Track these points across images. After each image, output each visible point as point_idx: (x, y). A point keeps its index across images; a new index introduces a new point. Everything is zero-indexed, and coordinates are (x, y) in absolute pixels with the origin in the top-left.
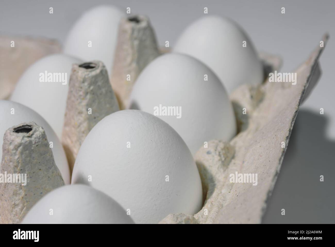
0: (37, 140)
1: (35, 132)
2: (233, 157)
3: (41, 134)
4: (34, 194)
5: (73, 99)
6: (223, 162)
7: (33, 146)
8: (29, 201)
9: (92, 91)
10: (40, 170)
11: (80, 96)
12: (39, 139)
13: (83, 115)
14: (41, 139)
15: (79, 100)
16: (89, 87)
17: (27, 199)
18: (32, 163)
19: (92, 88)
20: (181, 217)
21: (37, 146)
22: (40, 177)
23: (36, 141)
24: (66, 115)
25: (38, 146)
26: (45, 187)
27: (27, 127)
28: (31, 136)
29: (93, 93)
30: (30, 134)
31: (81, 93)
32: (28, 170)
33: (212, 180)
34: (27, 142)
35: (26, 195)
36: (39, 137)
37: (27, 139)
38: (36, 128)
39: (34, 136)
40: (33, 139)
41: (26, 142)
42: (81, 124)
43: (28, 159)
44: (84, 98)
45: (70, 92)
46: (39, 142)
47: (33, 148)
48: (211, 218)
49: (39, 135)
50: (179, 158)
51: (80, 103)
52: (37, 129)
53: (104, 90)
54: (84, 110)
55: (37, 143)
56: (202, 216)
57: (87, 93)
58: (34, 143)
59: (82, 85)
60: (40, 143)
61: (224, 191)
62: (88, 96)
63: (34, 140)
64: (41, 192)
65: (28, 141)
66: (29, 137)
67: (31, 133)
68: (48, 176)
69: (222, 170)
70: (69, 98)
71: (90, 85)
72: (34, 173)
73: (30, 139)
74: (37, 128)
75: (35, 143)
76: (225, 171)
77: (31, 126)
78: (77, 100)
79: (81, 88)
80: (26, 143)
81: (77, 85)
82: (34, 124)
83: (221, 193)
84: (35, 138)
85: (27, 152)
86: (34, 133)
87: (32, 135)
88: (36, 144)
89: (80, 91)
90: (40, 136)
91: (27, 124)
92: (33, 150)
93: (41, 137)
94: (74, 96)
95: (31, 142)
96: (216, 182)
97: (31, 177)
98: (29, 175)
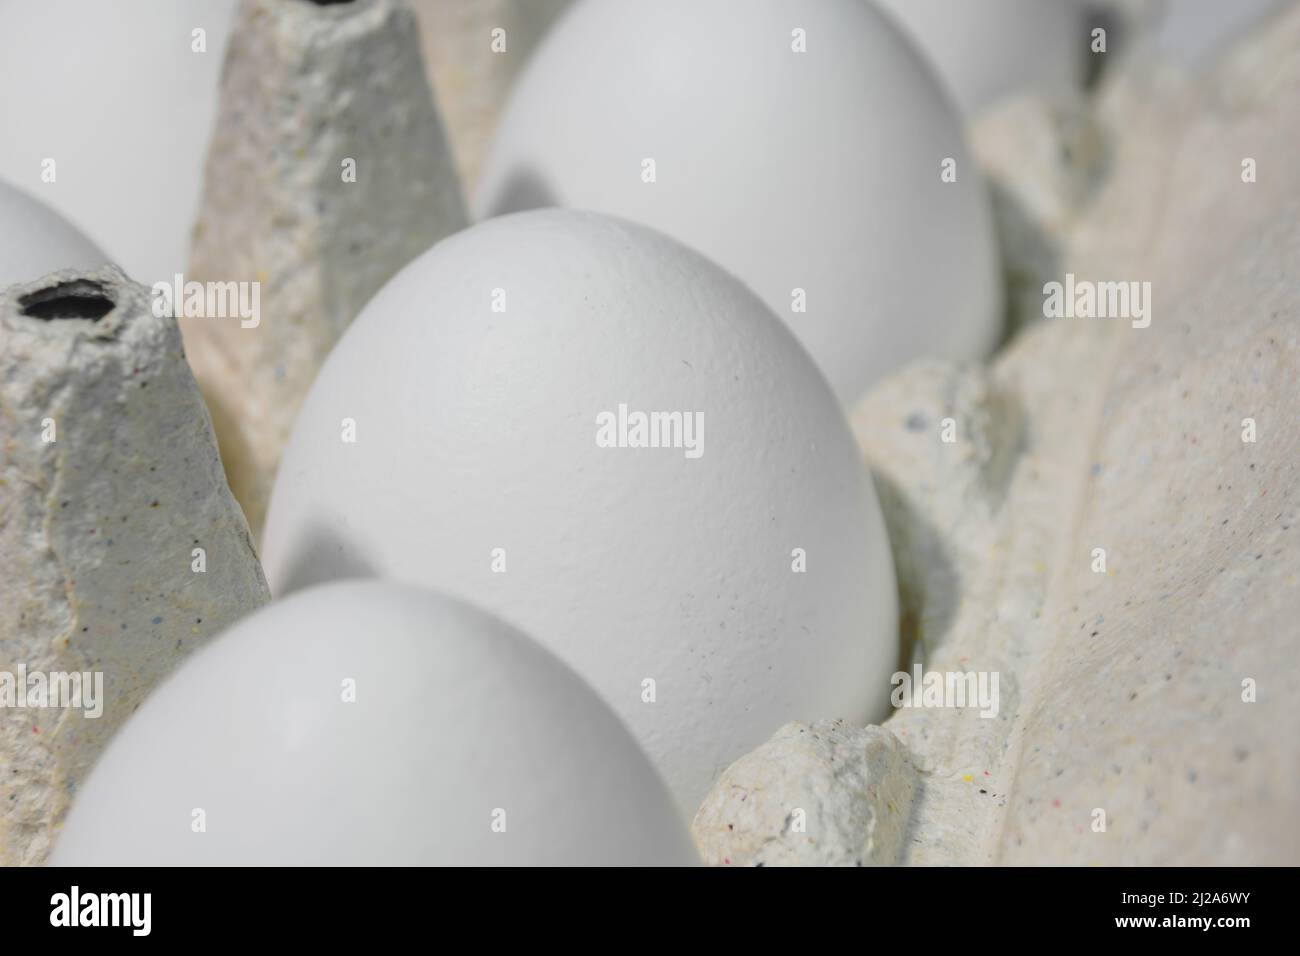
0: (145, 356)
1: (131, 313)
2: (1022, 446)
3: (160, 325)
4: (124, 627)
5: (245, 151)
6: (985, 468)
7: (127, 384)
8: (99, 661)
9: (346, 113)
10: (155, 504)
11: (288, 138)
12: (155, 349)
13: (301, 235)
14: (163, 350)
15: (281, 161)
16: (334, 95)
17: (90, 652)
18: (116, 471)
19: (345, 99)
20: (848, 737)
21: (144, 385)
22: (154, 538)
23: (138, 361)
24: (198, 233)
25: (148, 388)
26: (173, 591)
27: (82, 291)
28: (113, 336)
29: (350, 124)
30: (107, 326)
31: (291, 125)
32: (98, 507)
33: (939, 556)
34: (94, 364)
35: (85, 630)
36: (152, 343)
37: (95, 352)
38: (134, 294)
39: (130, 336)
40: (122, 350)
41: (89, 366)
42: (285, 276)
43: (100, 449)
44: (306, 152)
45: (230, 120)
46: (153, 365)
47: (122, 398)
48: (975, 739)
49: (151, 332)
50: (813, 447)
51: (286, 172)
52: (140, 302)
53: (400, 113)
54: (305, 207)
55: (144, 370)
56: (923, 731)
57: (320, 126)
58: (127, 370)
59: (300, 85)
60: (158, 373)
61: (1008, 609)
62: (328, 142)
63: (129, 358)
64: (158, 611)
65: (102, 363)
66: (103, 340)
67: (112, 319)
68: (192, 536)
69: (982, 508)
70: (220, 150)
71: (339, 82)
72: (124, 519)
73: (108, 349)
74: (139, 295)
75: (136, 371)
76: (994, 511)
77: (105, 287)
78: (272, 156)
79: (294, 98)
80: (94, 372)
81: (271, 82)
82: (117, 273)
83: (997, 618)
84: (136, 347)
85: (97, 415)
86: (129, 321)
87: (120, 329)
88: (141, 377)
89: (287, 113)
90: (156, 337)
91: (82, 277)
92: (122, 406)
93: (161, 339)
94: (253, 139)
95: (113, 366)
96: (960, 567)
97: (110, 543)
98: (104, 532)
